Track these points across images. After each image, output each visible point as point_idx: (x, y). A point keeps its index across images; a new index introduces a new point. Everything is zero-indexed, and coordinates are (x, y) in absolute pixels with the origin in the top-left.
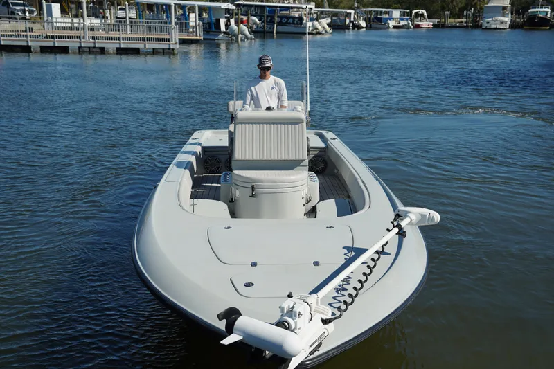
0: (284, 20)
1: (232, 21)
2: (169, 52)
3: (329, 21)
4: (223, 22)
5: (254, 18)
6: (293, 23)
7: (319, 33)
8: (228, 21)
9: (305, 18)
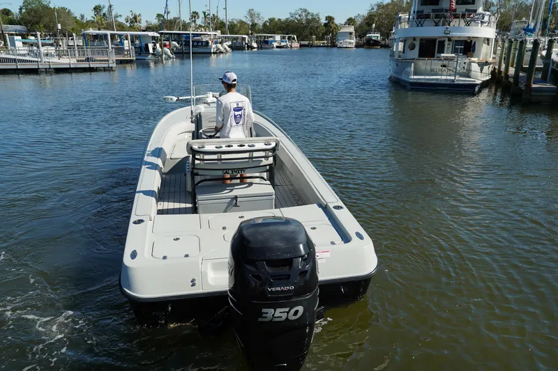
0: (195, 44)
1: (158, 45)
2: (109, 70)
3: (230, 43)
4: (151, 46)
5: (174, 42)
6: (202, 45)
7: (221, 52)
8: (155, 45)
9: (210, 42)
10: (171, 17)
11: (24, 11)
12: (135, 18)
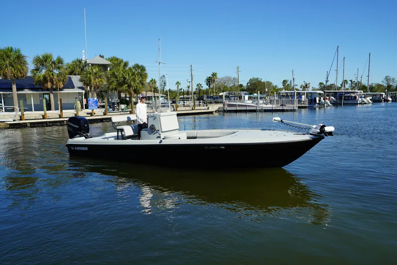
0: (346, 98)
1: (322, 98)
2: (293, 111)
3: (371, 98)
4: (317, 99)
5: (332, 97)
6: (351, 99)
7: (365, 103)
8: (320, 98)
9: (357, 97)
10: (329, 84)
11: (249, 84)
12: (306, 85)
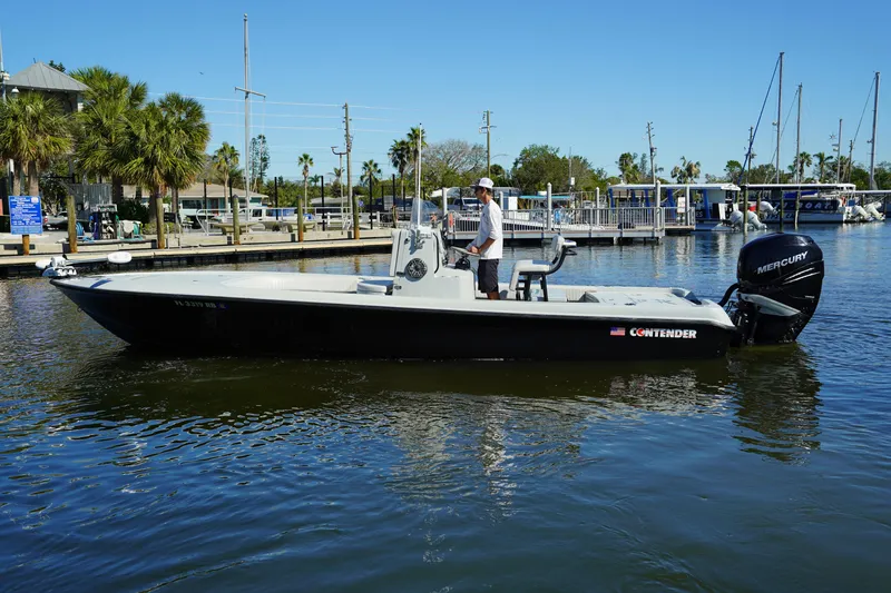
0: (808, 206)
1: (736, 206)
2: (651, 242)
3: (880, 205)
4: (722, 208)
5: (766, 203)
6: (823, 208)
8: (730, 206)
9: (841, 201)
10: (755, 164)
11: (520, 165)
12: (689, 169)
